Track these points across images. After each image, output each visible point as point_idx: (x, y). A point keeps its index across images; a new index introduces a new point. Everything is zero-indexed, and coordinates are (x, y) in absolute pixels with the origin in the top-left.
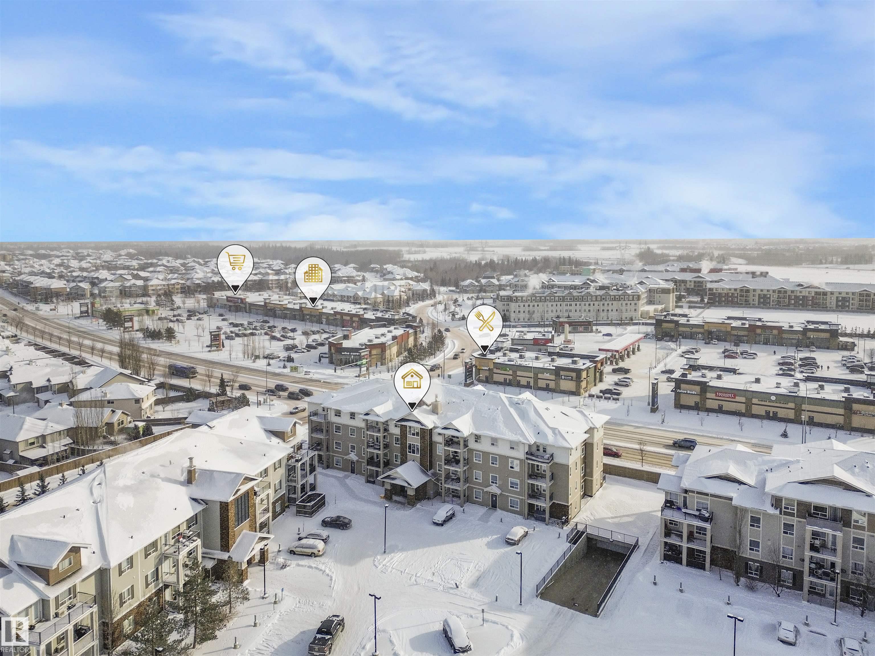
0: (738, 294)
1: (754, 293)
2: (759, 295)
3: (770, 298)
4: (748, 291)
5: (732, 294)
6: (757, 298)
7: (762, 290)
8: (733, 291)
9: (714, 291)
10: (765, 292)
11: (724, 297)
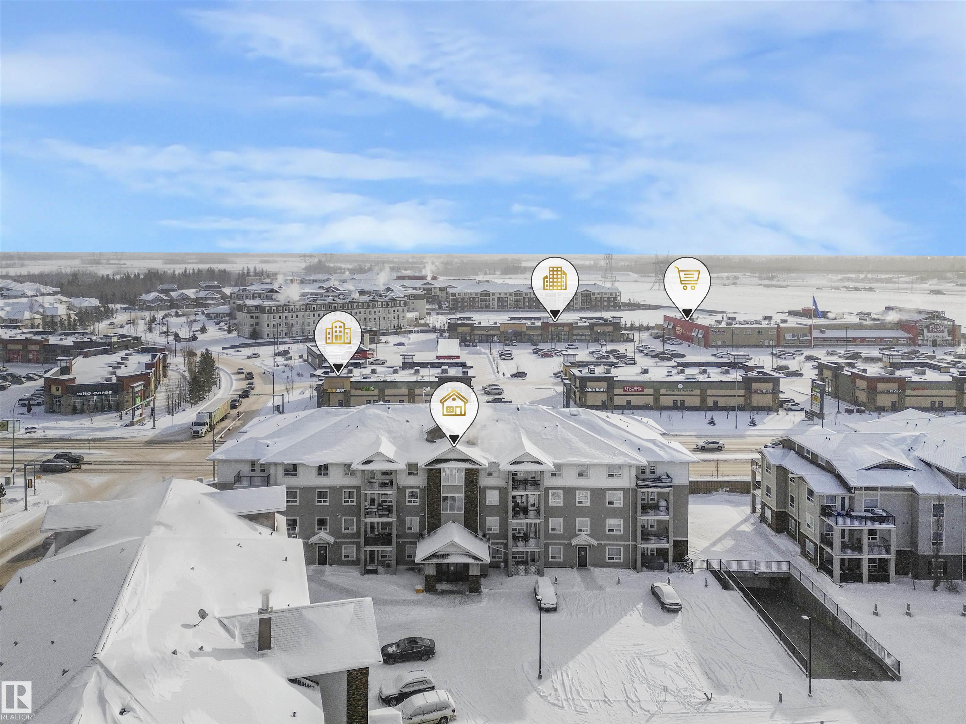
0: (478, 298)
1: (493, 297)
2: (498, 298)
3: (507, 301)
4: (488, 295)
5: (473, 298)
6: (496, 302)
7: (500, 294)
8: (474, 296)
9: (457, 296)
10: (503, 296)
11: (466, 302)
